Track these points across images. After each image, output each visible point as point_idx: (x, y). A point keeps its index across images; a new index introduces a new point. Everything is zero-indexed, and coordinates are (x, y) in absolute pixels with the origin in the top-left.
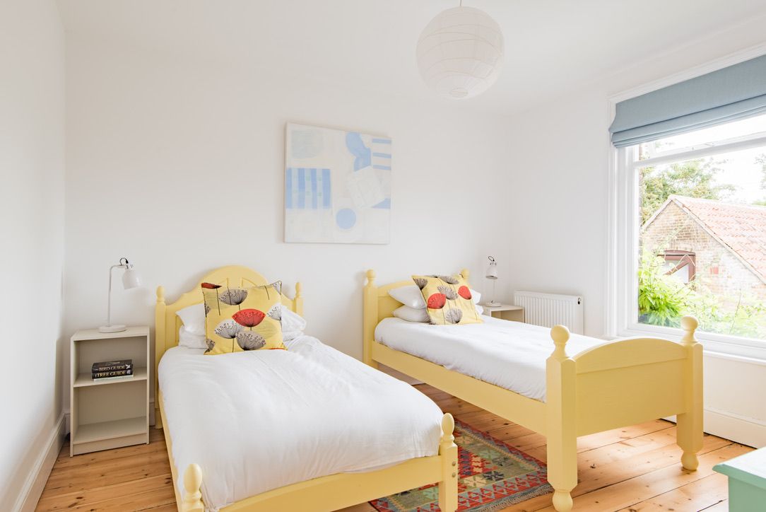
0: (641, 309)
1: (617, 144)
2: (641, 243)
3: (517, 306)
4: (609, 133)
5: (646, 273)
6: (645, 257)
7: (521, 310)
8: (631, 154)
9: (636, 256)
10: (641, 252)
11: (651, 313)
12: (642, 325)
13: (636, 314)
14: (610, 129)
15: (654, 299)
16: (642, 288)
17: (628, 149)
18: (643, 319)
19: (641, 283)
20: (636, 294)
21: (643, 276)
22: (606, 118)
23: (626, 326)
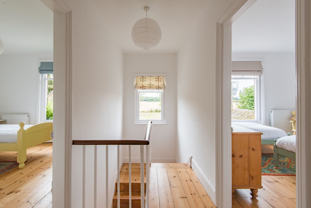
0: (47, 116)
1: (41, 73)
2: (47, 99)
3: (3, 120)
4: (38, 69)
5: (49, 107)
6: (48, 103)
7: (5, 121)
8: (45, 76)
9: (46, 102)
10: (47, 101)
11: (50, 117)
12: (47, 120)
13: (46, 117)
14: (39, 69)
15: (51, 113)
16: (48, 111)
17: (44, 75)
18: (48, 119)
19: (47, 109)
20: (46, 112)
21: (48, 108)
22: (38, 65)
23: (43, 121)
